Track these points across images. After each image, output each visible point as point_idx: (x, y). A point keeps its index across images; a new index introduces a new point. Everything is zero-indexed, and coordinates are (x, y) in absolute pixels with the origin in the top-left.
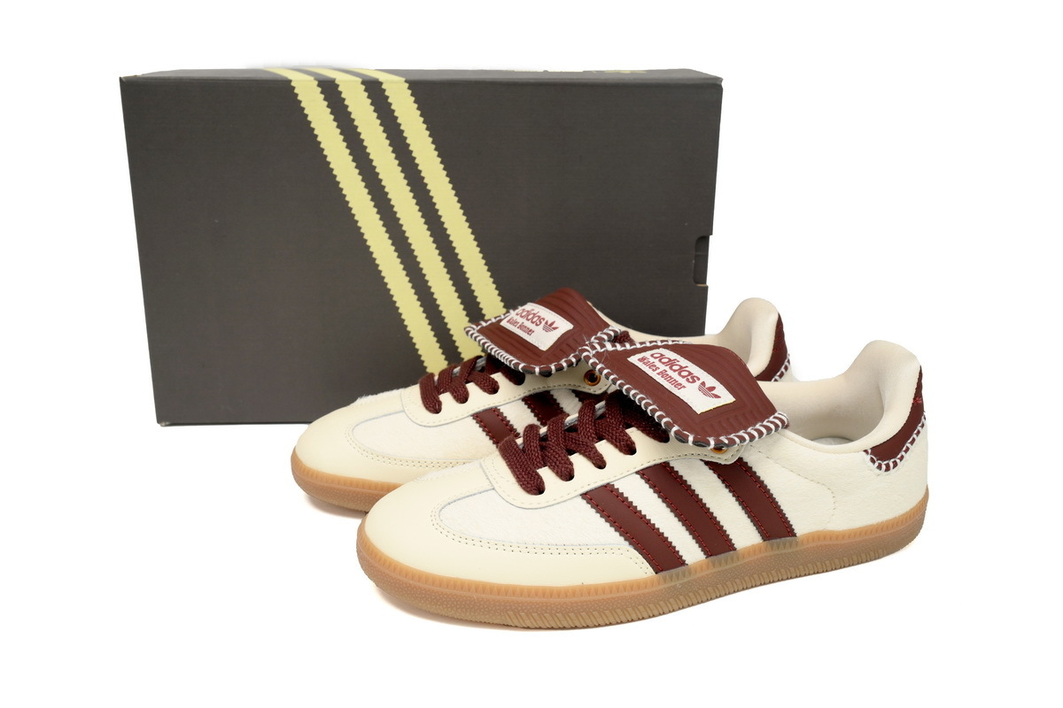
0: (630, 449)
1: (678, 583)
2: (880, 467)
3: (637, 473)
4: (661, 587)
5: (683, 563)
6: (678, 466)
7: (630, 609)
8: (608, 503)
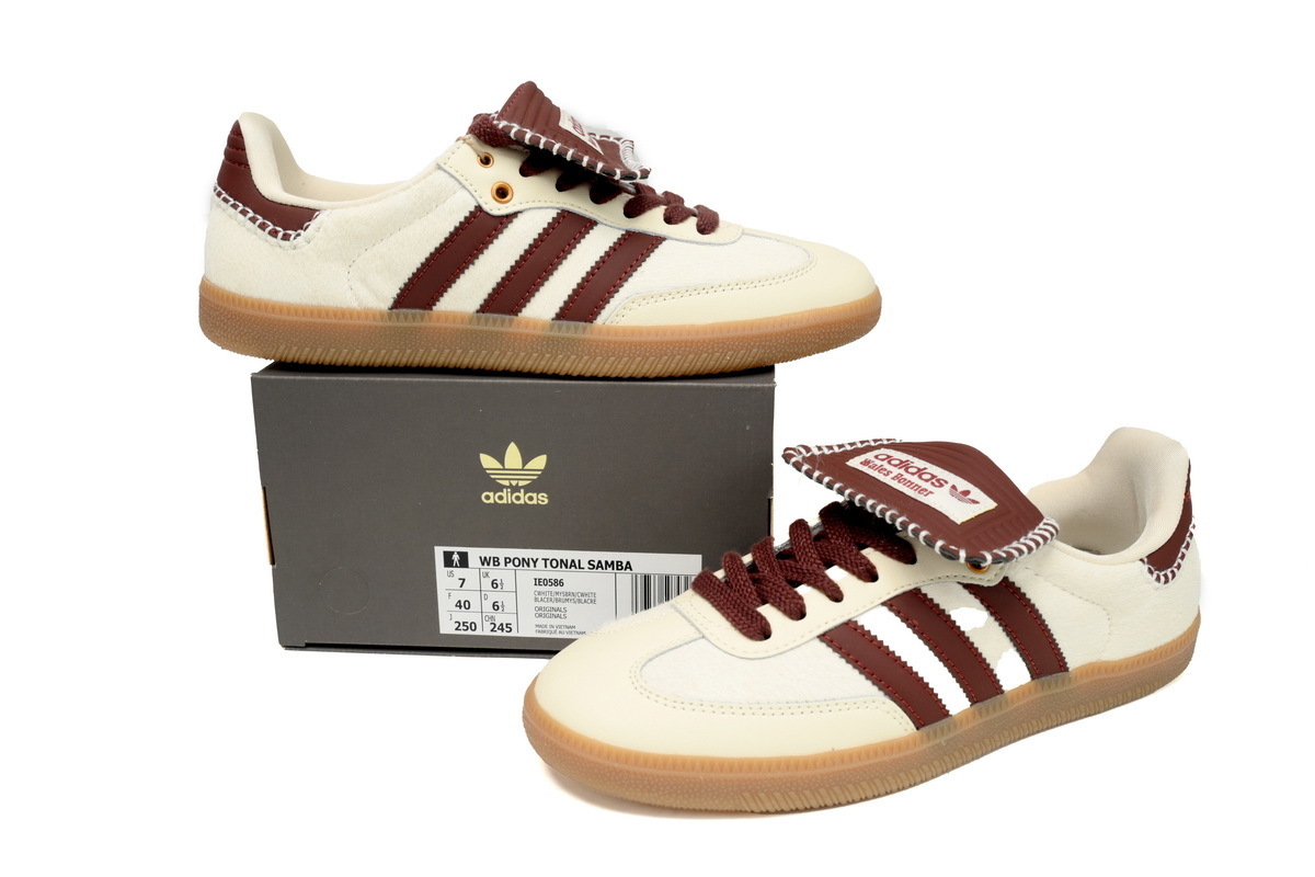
0: (870, 575)
1: (942, 740)
2: (1158, 579)
3: (884, 604)
4: (925, 746)
5: (946, 714)
6: (932, 592)
7: (890, 778)
8: (851, 643)
